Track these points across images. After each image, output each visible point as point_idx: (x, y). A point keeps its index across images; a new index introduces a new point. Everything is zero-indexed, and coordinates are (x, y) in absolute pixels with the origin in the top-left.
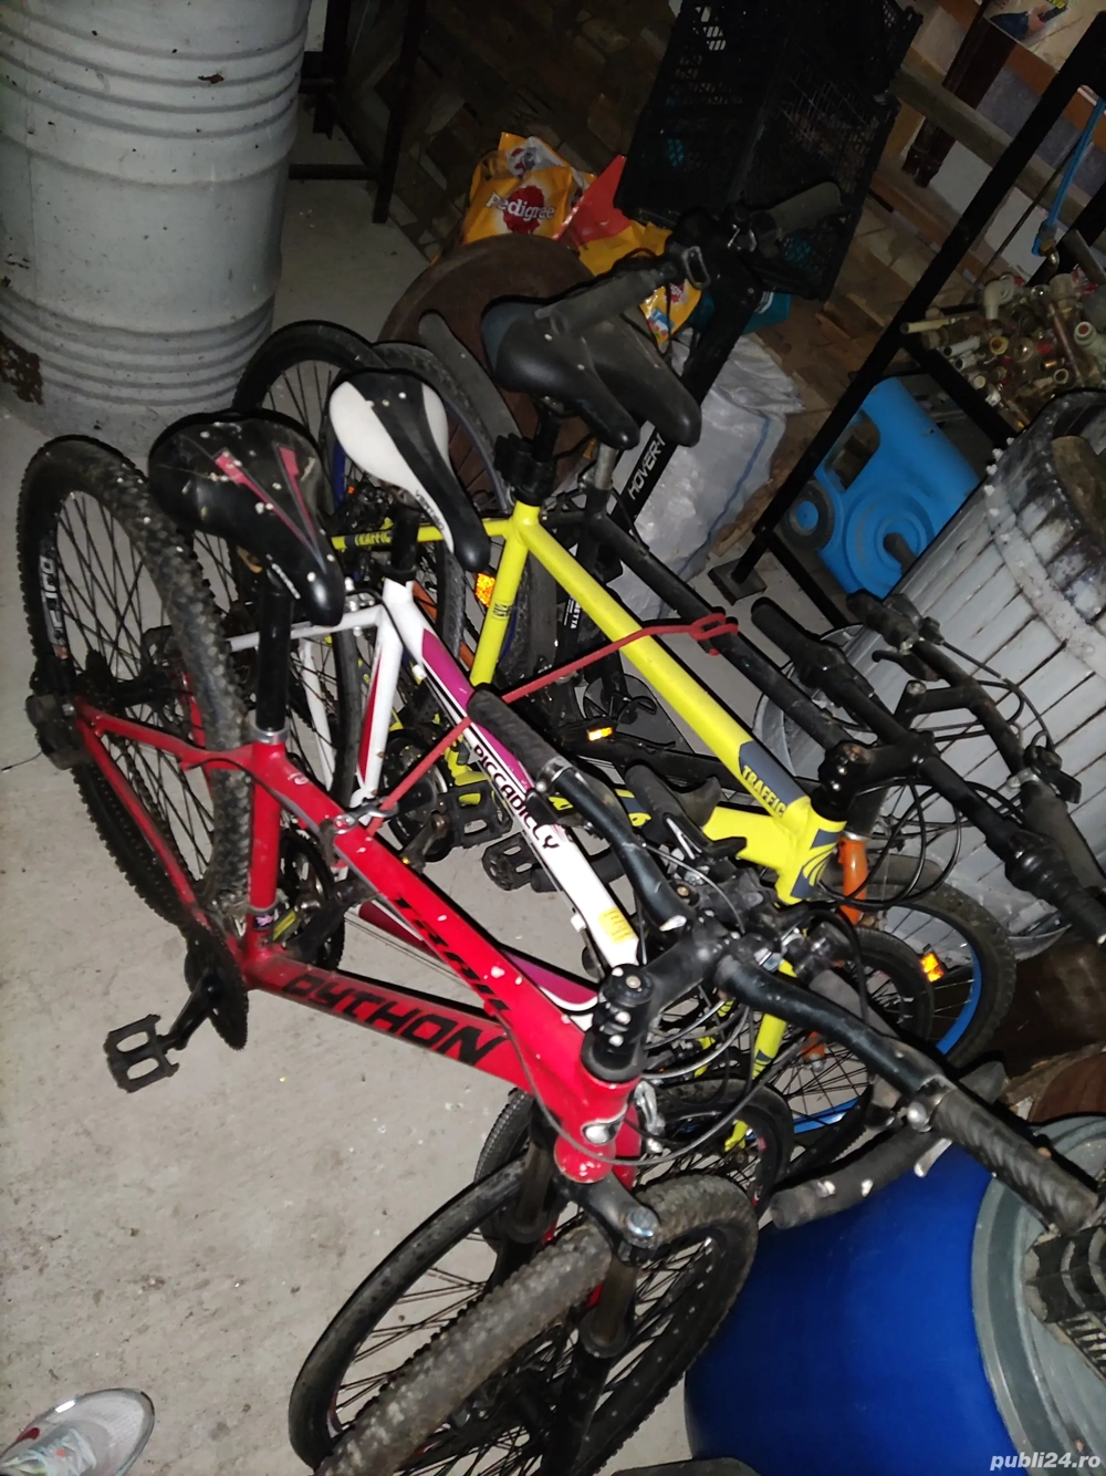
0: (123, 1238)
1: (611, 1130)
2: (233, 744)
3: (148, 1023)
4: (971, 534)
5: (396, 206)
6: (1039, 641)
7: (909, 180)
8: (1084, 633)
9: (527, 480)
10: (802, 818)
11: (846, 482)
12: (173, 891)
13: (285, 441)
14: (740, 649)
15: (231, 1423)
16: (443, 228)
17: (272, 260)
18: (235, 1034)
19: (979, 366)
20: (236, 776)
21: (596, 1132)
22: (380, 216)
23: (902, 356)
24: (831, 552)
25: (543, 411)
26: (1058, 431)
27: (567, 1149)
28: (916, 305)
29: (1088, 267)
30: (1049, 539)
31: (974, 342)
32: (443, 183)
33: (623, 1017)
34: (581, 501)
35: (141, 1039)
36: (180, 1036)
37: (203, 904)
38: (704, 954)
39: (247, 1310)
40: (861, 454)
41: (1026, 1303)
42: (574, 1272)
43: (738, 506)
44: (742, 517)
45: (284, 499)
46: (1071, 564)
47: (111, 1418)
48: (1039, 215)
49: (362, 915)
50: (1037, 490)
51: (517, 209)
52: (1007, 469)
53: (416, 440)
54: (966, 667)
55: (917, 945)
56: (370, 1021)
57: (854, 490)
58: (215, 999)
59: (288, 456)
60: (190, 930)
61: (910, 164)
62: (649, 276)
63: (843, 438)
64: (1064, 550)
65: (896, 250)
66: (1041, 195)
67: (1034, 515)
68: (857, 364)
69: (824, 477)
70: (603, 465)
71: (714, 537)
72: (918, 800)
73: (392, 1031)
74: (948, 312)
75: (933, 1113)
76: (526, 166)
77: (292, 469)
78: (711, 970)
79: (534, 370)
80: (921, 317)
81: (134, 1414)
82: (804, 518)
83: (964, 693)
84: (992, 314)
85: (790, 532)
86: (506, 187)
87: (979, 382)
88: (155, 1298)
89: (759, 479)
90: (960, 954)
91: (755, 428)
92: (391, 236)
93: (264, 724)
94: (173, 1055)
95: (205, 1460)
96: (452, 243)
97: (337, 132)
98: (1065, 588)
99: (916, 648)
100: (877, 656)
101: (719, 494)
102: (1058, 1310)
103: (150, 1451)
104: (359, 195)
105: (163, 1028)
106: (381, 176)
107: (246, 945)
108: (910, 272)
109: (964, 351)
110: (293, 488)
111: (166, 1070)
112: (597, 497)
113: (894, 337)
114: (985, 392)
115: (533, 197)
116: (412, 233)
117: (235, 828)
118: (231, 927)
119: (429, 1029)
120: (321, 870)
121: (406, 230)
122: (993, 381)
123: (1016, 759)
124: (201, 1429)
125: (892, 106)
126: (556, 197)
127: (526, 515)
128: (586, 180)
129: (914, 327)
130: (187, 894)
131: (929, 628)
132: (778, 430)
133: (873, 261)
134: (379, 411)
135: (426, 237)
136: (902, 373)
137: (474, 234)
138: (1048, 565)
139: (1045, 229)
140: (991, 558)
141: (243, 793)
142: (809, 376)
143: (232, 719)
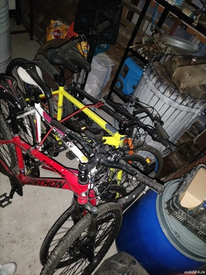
0: (6, 235)
1: (86, 194)
2: (10, 138)
3: (5, 194)
4: (142, 82)
5: (34, 37)
6: (156, 99)
7: (128, 21)
8: (162, 96)
9: (60, 82)
10: (117, 135)
11: (124, 77)
12: (5, 169)
13: (9, 79)
14: (105, 108)
15: (32, 264)
16: (43, 39)
17: (10, 48)
18: (21, 194)
19: (143, 53)
20: (12, 145)
21: (84, 195)
22: (32, 39)
23: (130, 53)
24: (124, 90)
25: (61, 68)
26: (154, 61)
27: (80, 199)
28: (131, 43)
29: (160, 32)
30: (154, 80)
31: (142, 49)
32: (43, 31)
33: (83, 172)
34: (73, 86)
35: (4, 198)
36: (11, 196)
37: (10, 170)
38: (97, 160)
39: (32, 244)
40: (126, 72)
41: (165, 212)
42: (86, 222)
43: (105, 84)
44: (107, 86)
45: (9, 89)
46: (159, 84)
47: (8, 267)
48: (151, 24)
49: (43, 167)
50: (151, 72)
51: (56, 34)
52: (146, 69)
53: (35, 76)
54: (145, 106)
55: (145, 157)
56: (43, 185)
57: (126, 78)
58: (16, 188)
59: (10, 81)
60: (9, 176)
61: (128, 18)
62: (76, 41)
63: (122, 69)
64: (157, 82)
65: (127, 34)
66: (151, 20)
67: (151, 76)
68: (122, 55)
69: (120, 77)
70: (75, 78)
71: (102, 90)
72: (138, 130)
73: (47, 186)
74: (137, 44)
75: (137, 178)
76: (56, 26)
77: (11, 83)
78: (99, 162)
79: (57, 61)
80: (132, 45)
81: (13, 266)
82: (118, 85)
83: (144, 110)
84: (144, 43)
85: (116, 88)
86: (53, 30)
87: (143, 56)
88: (14, 245)
89: (108, 79)
90: (153, 158)
91: (106, 69)
92: (34, 42)
93: (14, 133)
94: (10, 200)
95: (28, 272)
96: (45, 42)
97: (21, 24)
98: (158, 89)
99: (136, 103)
100: (130, 106)
101: (102, 82)
102: (171, 212)
103: (17, 272)
104: (27, 35)
105: (8, 195)
106: (30, 31)
107: (20, 177)
108: (129, 37)
109: (140, 50)
110: (11, 87)
111: (10, 203)
112: (76, 84)
113: (128, 50)
114: (145, 57)
115: (59, 31)
116: (38, 41)
117: (14, 155)
118: (16, 174)
119: (54, 183)
120: (33, 161)
121: (37, 41)
122: (146, 55)
123: (153, 119)
124: (27, 266)
125: (122, 7)
126: (63, 31)
127: (61, 89)
128: (68, 27)
129: (131, 47)
130: (7, 169)
131: (137, 99)
132: (110, 69)
133: (123, 36)
134: (27, 71)
135: (41, 42)
136: (130, 56)
137: (48, 40)
138: (155, 85)
139: (152, 26)
140: (146, 85)
141: (14, 148)
142: (115, 59)
143: (9, 134)
